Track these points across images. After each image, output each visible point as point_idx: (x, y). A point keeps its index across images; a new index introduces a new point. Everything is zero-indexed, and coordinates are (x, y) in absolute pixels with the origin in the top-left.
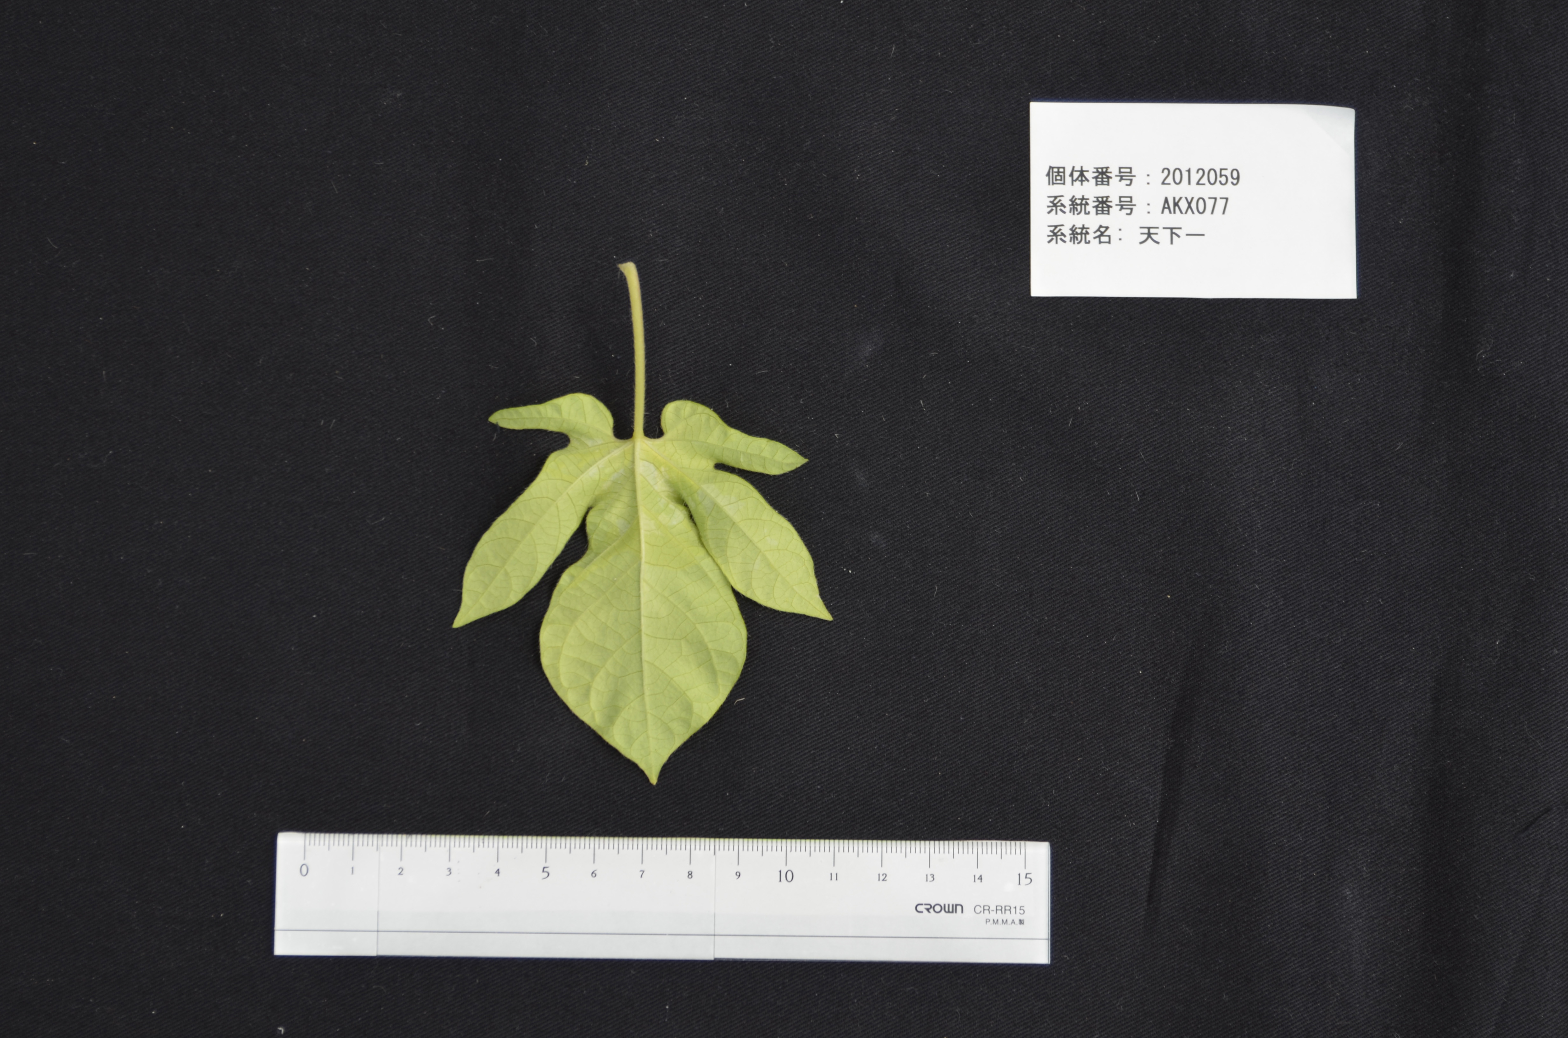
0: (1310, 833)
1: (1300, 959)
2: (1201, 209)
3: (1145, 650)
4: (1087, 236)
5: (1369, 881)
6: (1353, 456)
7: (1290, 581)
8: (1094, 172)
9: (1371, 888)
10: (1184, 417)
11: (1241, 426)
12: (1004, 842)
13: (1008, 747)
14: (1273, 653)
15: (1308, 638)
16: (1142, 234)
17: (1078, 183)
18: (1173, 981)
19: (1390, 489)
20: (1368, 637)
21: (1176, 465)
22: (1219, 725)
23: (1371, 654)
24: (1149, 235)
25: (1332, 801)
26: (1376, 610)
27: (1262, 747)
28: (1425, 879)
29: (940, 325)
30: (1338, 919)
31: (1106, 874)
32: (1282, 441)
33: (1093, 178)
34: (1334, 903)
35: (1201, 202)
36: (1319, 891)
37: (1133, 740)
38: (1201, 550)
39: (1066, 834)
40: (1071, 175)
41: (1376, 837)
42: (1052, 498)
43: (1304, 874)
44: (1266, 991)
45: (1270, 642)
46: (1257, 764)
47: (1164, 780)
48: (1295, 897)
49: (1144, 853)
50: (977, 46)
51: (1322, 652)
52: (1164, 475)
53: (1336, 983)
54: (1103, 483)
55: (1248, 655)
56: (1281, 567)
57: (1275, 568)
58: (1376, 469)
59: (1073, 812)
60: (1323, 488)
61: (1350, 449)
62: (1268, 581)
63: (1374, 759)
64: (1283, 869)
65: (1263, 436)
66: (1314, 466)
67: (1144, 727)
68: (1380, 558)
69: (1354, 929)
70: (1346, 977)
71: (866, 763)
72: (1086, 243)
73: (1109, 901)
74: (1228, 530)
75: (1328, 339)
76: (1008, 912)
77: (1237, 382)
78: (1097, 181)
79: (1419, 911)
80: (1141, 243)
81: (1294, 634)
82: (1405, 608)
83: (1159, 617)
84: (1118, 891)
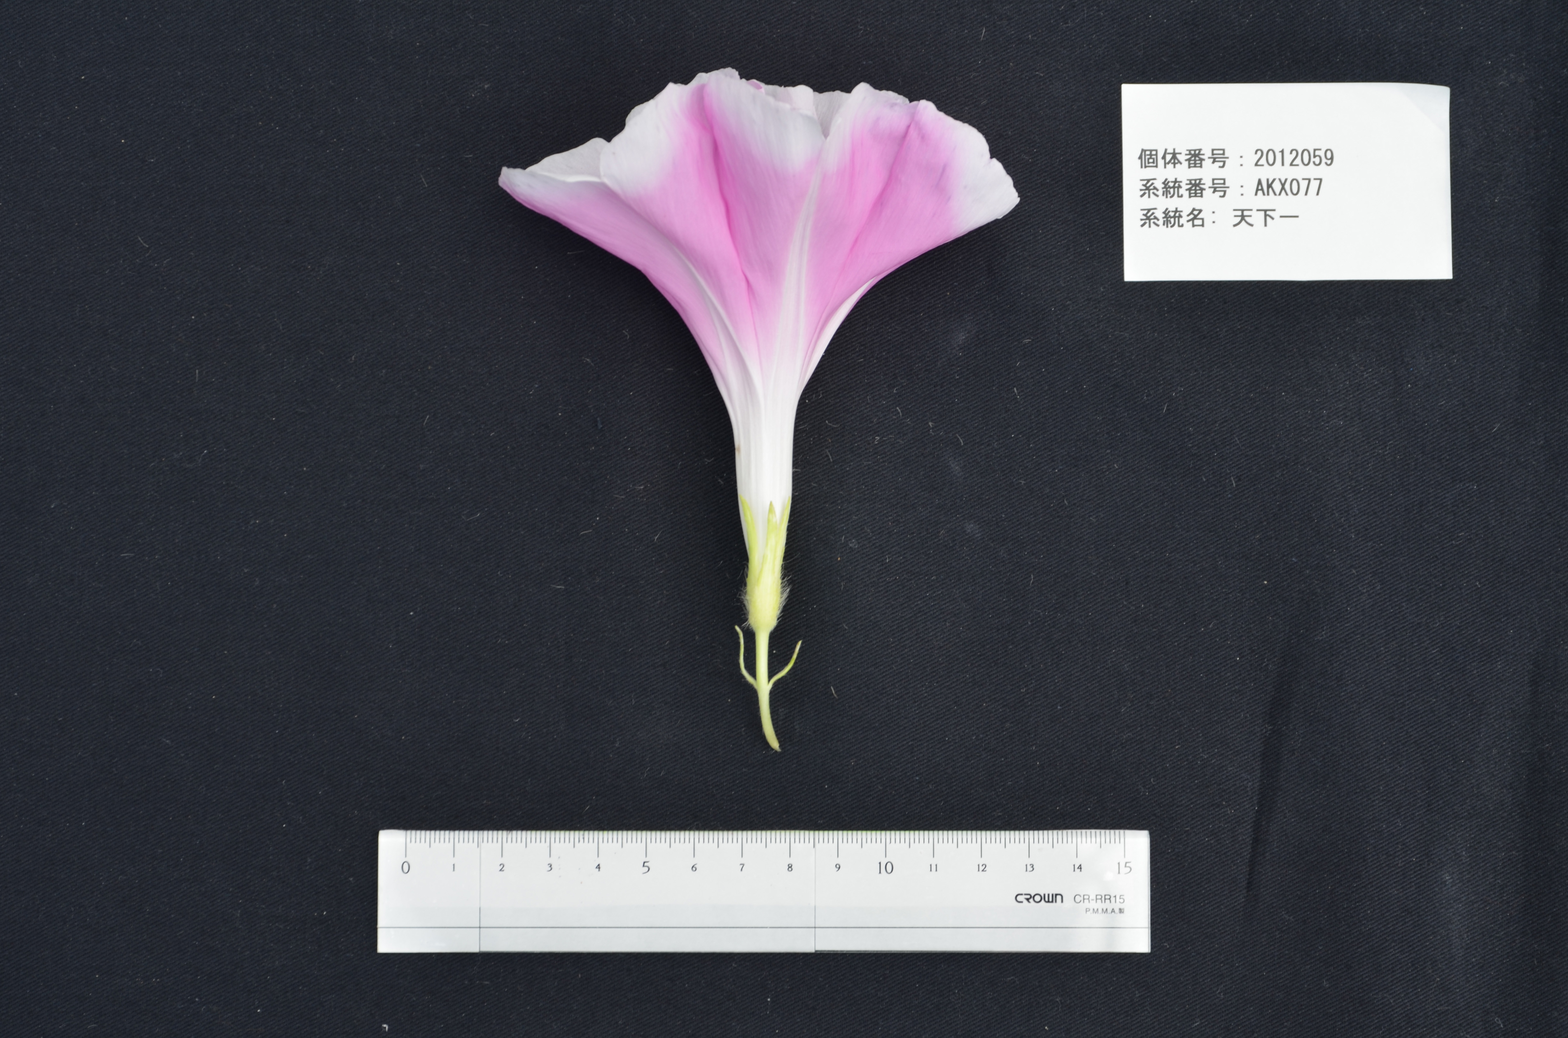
0: (1409, 818)
1: (1401, 945)
2: (1295, 191)
3: (1242, 636)
4: (1181, 219)
5: (1468, 865)
6: (1450, 438)
7: (1387, 565)
8: (1186, 155)
9: (1470, 872)
10: (1279, 402)
11: (1336, 409)
12: (1103, 831)
13: (1106, 736)
14: (1371, 637)
15: (1405, 622)
16: (1235, 216)
17: (1170, 166)
18: (1273, 968)
19: (1487, 471)
20: (1466, 620)
21: (1271, 450)
22: (1317, 711)
23: (1469, 637)
24: (1243, 217)
25: (1431, 785)
26: (1474, 593)
27: (1360, 732)
28: (1524, 863)
29: (1033, 312)
30: (1437, 905)
31: (1204, 862)
32: (1378, 424)
33: (1186, 160)
34: (1434, 888)
35: (1295, 184)
36: (1419, 876)
37: (1231, 727)
38: (1297, 535)
39: (1165, 822)
40: (1164, 158)
41: (1475, 822)
42: (1147, 485)
43: (1404, 859)
44: (1367, 977)
45: (1367, 627)
46: (1356, 749)
47: (1263, 767)
48: (1395, 883)
49: (1243, 840)
50: (1067, 27)
51: (1419, 636)
52: (1260, 460)
53: (1436, 968)
54: (1198, 469)
55: (1345, 640)
56: (1377, 551)
57: (1372, 552)
58: (1472, 452)
59: (1171, 800)
60: (1419, 471)
61: (1446, 431)
62: (1365, 566)
63: (1472, 743)
64: (1383, 855)
65: (1359, 419)
66: (1410, 449)
67: (1242, 713)
68: (1478, 541)
69: (1454, 914)
70: (1446, 962)
71: (964, 754)
72: (1179, 226)
73: (1208, 889)
74: (1325, 515)
75: (1423, 320)
76: (1108, 901)
77: (1332, 365)
78: (1189, 164)
79: (1518, 895)
80: (1235, 226)
81: (1391, 619)
82: (1503, 591)
83: (1256, 603)
84: (1217, 878)
